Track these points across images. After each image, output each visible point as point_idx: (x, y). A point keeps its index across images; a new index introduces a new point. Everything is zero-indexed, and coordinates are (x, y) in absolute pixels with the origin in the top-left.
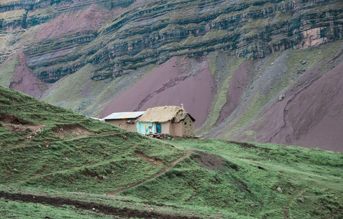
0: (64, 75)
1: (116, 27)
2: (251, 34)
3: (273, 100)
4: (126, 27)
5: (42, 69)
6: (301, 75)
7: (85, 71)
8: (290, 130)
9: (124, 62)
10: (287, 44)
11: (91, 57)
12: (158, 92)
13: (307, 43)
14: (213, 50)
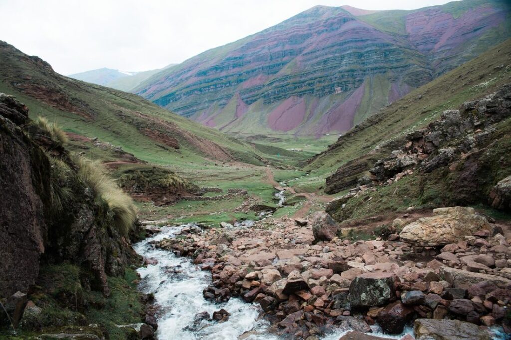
0: (253, 102)
1: (272, 84)
2: (318, 89)
3: (325, 113)
4: (274, 85)
5: (246, 100)
6: (334, 104)
7: (261, 101)
8: (329, 124)
9: (275, 98)
10: (330, 92)
11: (263, 95)
12: (288, 109)
13: (337, 92)
14: (305, 94)
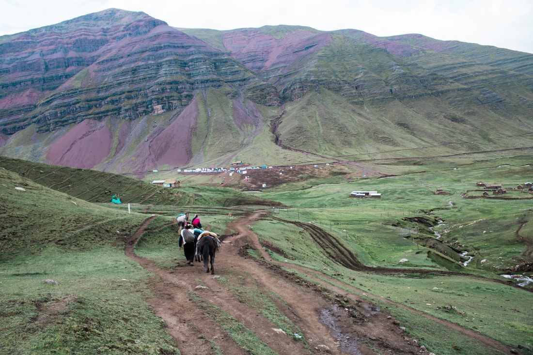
0: (18, 131)
1: (49, 102)
2: (127, 107)
3: (142, 141)
4: (55, 103)
5: (3, 127)
6: (155, 128)
7: (32, 128)
8: (153, 156)
9: (56, 123)
10: (146, 113)
11: (34, 120)
12: (80, 139)
13: (156, 112)
14: (107, 115)
